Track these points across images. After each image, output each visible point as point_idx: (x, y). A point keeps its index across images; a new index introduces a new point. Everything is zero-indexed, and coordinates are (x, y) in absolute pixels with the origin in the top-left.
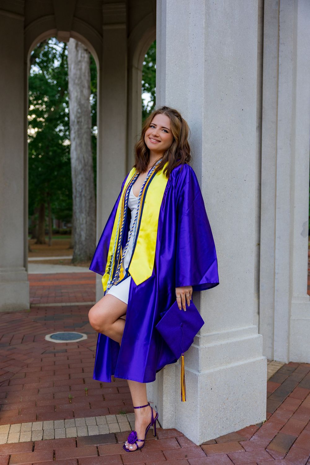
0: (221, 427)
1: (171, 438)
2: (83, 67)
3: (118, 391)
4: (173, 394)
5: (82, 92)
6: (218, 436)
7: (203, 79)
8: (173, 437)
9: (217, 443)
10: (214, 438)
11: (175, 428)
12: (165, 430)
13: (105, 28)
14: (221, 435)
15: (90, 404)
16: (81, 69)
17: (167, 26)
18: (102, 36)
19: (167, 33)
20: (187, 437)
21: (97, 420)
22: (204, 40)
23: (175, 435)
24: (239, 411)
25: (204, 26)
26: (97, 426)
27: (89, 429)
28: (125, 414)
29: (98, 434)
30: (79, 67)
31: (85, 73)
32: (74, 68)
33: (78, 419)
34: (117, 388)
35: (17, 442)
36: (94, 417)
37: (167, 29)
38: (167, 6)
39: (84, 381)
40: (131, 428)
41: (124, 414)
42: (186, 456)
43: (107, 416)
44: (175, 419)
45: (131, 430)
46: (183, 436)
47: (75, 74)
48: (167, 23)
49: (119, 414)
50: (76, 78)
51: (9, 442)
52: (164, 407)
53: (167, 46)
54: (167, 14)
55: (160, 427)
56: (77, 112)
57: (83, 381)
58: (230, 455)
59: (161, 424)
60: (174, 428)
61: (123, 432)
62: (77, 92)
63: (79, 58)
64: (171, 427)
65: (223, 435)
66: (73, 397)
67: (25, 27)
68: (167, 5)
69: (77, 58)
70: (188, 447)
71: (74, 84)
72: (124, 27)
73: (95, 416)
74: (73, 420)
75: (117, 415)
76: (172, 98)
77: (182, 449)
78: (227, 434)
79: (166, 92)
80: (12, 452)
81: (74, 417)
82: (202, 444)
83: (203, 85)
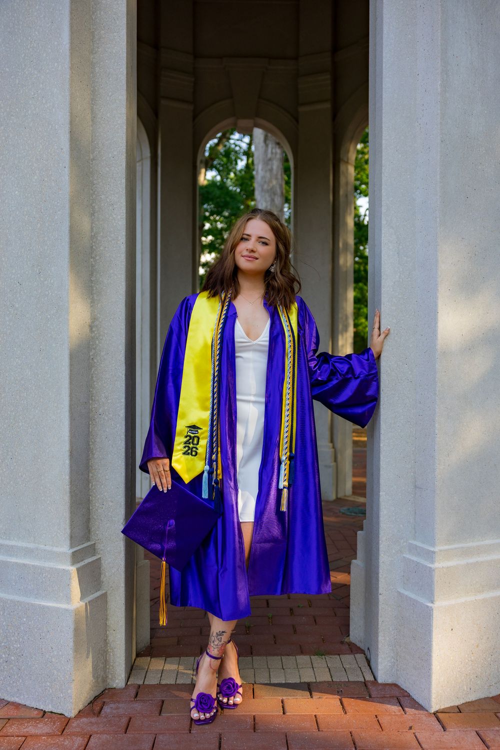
0: (467, 688)
1: (390, 697)
2: (275, 167)
3: (315, 621)
4: (394, 633)
5: (273, 200)
6: (462, 701)
7: (438, 169)
8: (393, 697)
9: (461, 712)
10: (457, 704)
11: (397, 683)
12: (382, 684)
13: (302, 109)
14: (468, 701)
15: (274, 637)
16: (271, 170)
17: (384, 97)
18: (297, 121)
19: (383, 106)
20: (415, 698)
21: (283, 661)
22: (439, 111)
23: (396, 693)
24: (496, 667)
25: (439, 90)
26: (282, 670)
27: (271, 673)
28: (323, 657)
29: (284, 682)
30: (269, 167)
31: (277, 175)
32: (262, 170)
33: (258, 658)
34: (314, 617)
35: (174, 683)
36: (280, 657)
37: (383, 100)
38: (384, 67)
39: (268, 604)
40: (331, 677)
41: (322, 655)
42: (411, 728)
43: (298, 657)
44: (397, 670)
45: (331, 680)
46: (409, 696)
47: (263, 177)
48: (384, 91)
49: (314, 656)
50: (265, 182)
51: (163, 682)
52: (379, 650)
53: (383, 125)
54: (383, 79)
55: (374, 679)
57: (266, 604)
58: (481, 733)
59: (375, 674)
60: (395, 682)
61: (320, 682)
62: (266, 201)
63: (269, 155)
64: (390, 681)
65: (470, 701)
66: (252, 626)
67: (194, 118)
68: (384, 65)
69: (267, 155)
70: (415, 714)
71: (262, 190)
72: (328, 105)
73: (281, 655)
74: (249, 658)
75: (313, 657)
77: (406, 716)
78: (477, 699)
80: (166, 697)
81: (252, 654)
82: (437, 712)
83: (438, 177)
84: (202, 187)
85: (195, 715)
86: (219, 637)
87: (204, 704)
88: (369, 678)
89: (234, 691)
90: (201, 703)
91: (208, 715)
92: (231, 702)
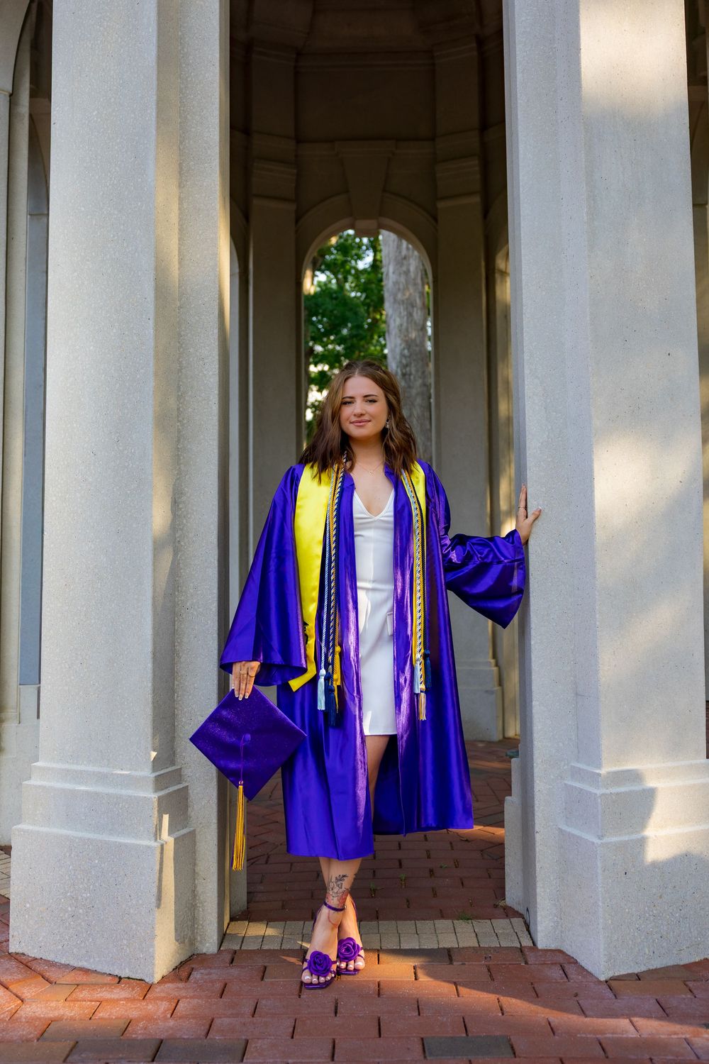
0: (649, 951)
1: (552, 964)
2: (412, 269)
3: (462, 883)
4: (556, 883)
5: (410, 315)
6: (643, 968)
7: (588, 309)
8: (556, 963)
9: (640, 980)
10: (636, 972)
11: (562, 949)
12: (541, 950)
13: (441, 205)
14: (651, 968)
15: (408, 901)
16: (407, 273)
17: (522, 225)
18: (436, 219)
19: (522, 235)
20: (583, 965)
21: (418, 926)
22: (587, 243)
23: (560, 959)
24: (688, 925)
25: (586, 218)
26: (416, 935)
27: (401, 939)
28: (470, 921)
29: (417, 948)
30: (404, 268)
31: (415, 279)
32: (394, 273)
33: (385, 922)
34: (461, 879)
35: (279, 948)
36: (413, 922)
37: (522, 229)
38: (521, 192)
39: (400, 864)
40: (478, 942)
41: (468, 919)
42: (576, 995)
43: (436, 922)
44: (562, 932)
45: (478, 946)
46: (576, 962)
47: (396, 283)
48: (522, 218)
49: (458, 920)
50: (399, 289)
51: (265, 947)
52: (538, 906)
53: (523, 258)
54: (521, 205)
55: (532, 945)
56: (402, 355)
57: (398, 864)
58: (662, 1001)
59: (535, 940)
60: (559, 948)
61: (463, 948)
62: (400, 317)
63: (404, 252)
64: (553, 947)
65: (654, 968)
66: (378, 888)
67: (297, 221)
68: (521, 189)
69: (400, 252)
70: (582, 982)
71: (395, 301)
72: (476, 199)
73: (415, 919)
74: (374, 923)
75: (455, 922)
76: (535, 343)
77: (569, 983)
78: (663, 966)
79: (525, 335)
80: (269, 962)
81: (378, 919)
82: (610, 979)
83: (588, 319)
84: (309, 297)
85: (307, 977)
86: (339, 883)
87: (319, 965)
88: (526, 942)
89: (355, 953)
90: (315, 963)
91: (322, 979)
92: (351, 966)
